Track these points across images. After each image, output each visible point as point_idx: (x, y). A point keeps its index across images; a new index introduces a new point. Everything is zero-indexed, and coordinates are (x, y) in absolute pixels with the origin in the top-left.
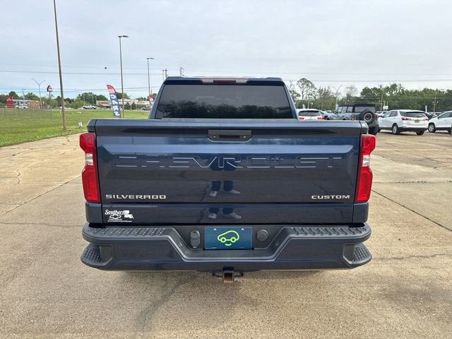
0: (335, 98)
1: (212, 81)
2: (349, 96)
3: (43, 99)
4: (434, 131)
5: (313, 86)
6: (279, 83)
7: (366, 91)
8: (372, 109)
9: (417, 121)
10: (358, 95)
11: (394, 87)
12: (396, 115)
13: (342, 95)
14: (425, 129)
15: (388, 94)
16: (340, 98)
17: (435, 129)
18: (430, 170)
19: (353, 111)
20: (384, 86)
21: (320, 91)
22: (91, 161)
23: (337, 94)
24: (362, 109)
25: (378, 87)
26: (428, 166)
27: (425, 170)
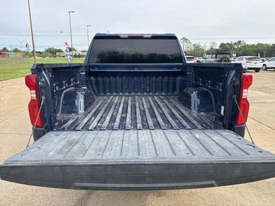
0: (203, 50)
1: (127, 36)
2: (212, 49)
3: (24, 52)
4: (265, 70)
5: (189, 42)
6: (174, 38)
7: (222, 45)
8: (228, 56)
9: (256, 63)
10: (218, 48)
11: (239, 42)
12: (242, 59)
13: (208, 48)
14: (260, 68)
15: (236, 47)
16: (206, 49)
17: (267, 68)
18: (267, 94)
19: (216, 58)
20: (233, 42)
21: (194, 45)
22: (35, 96)
23: (205, 47)
24: (221, 56)
25: (230, 43)
26: (265, 92)
27: (264, 94)
